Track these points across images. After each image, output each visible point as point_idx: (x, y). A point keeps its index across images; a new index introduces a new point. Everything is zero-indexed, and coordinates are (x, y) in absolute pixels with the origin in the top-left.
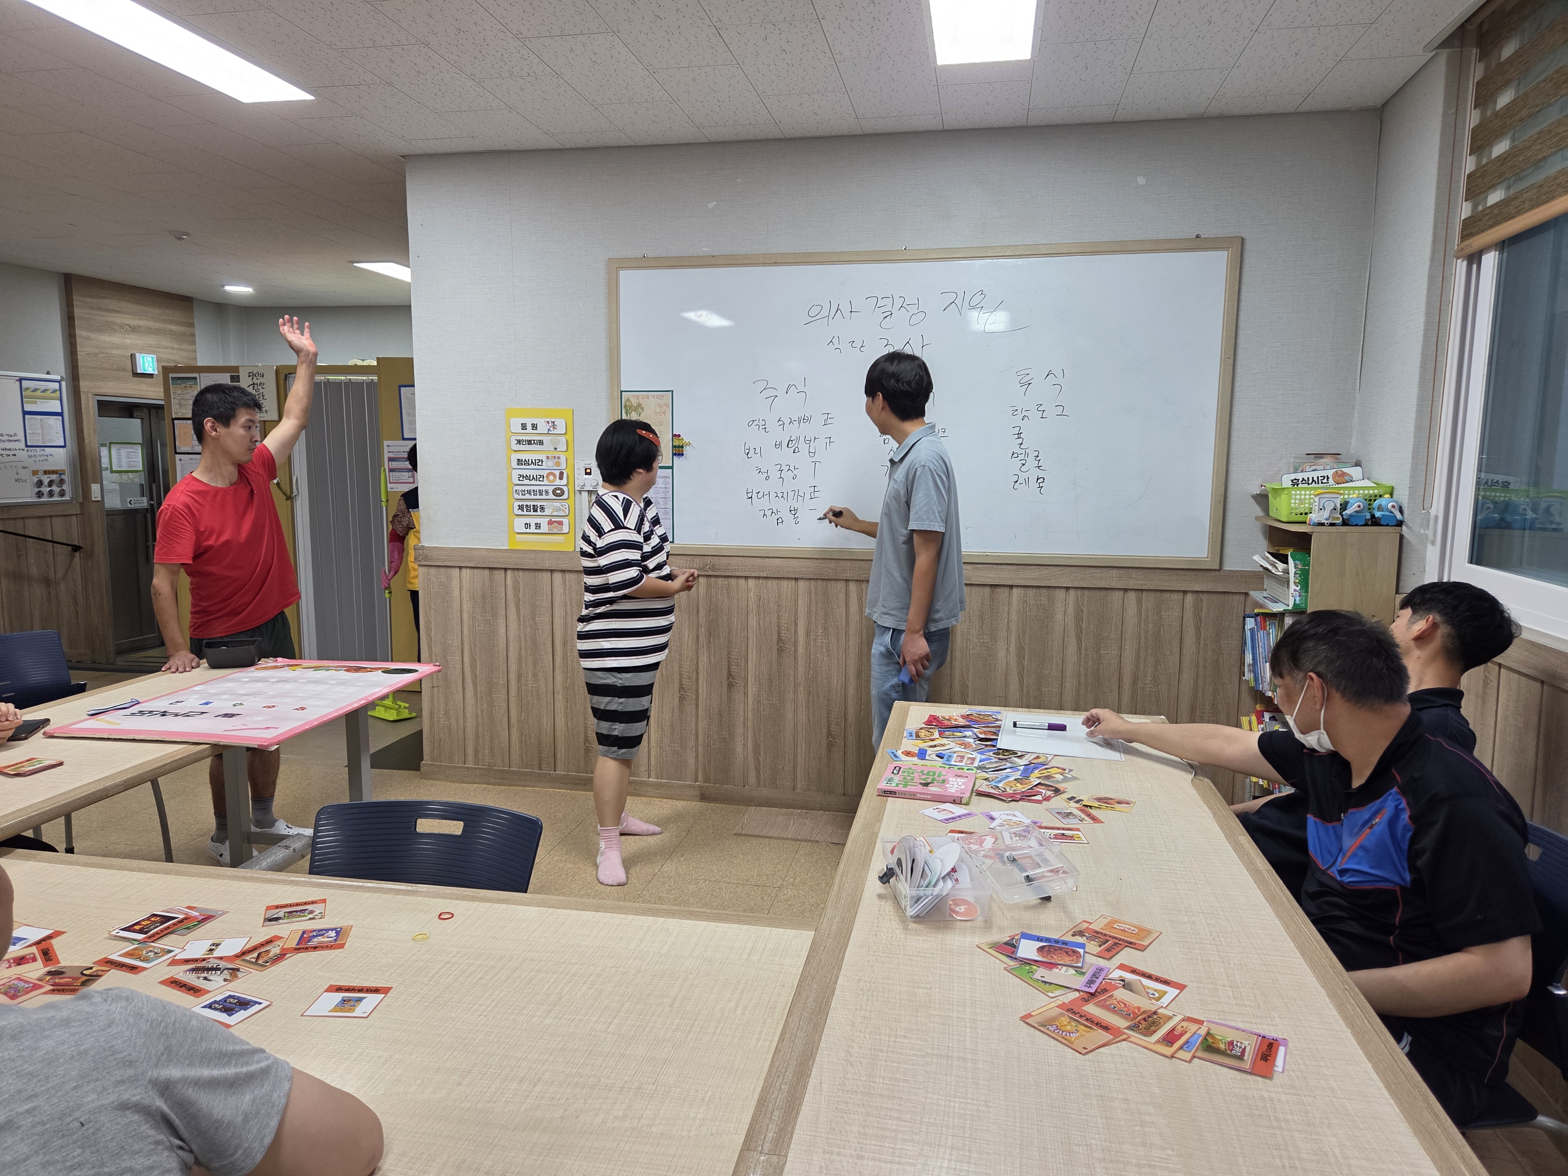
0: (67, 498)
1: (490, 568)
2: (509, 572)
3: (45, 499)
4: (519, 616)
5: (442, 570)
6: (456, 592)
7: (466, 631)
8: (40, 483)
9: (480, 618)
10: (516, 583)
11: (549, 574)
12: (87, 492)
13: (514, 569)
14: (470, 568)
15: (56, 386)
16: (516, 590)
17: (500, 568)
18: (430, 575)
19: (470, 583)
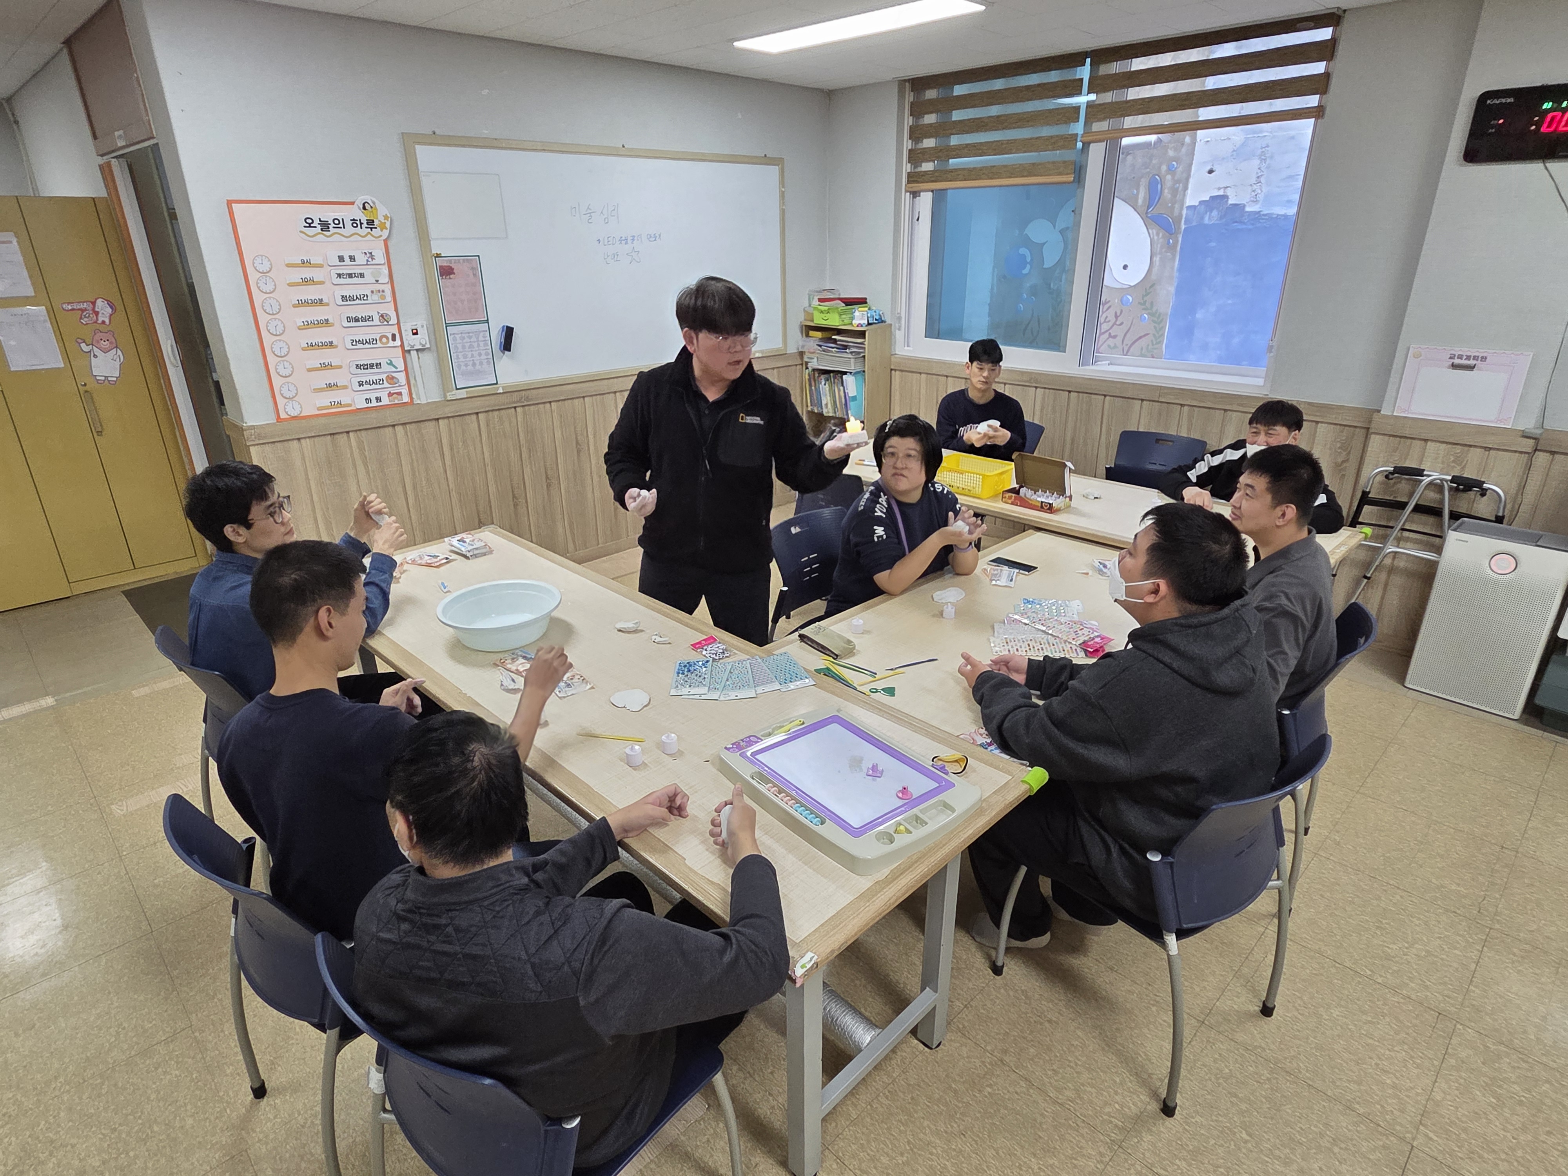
1: (331, 434)
2: (352, 435)
4: (368, 472)
5: (278, 445)
6: (298, 463)
7: (316, 498)
9: (328, 482)
10: (360, 443)
11: (390, 429)
13: (356, 431)
14: (309, 437)
16: (361, 449)
17: (342, 433)
18: (265, 452)
19: (312, 452)
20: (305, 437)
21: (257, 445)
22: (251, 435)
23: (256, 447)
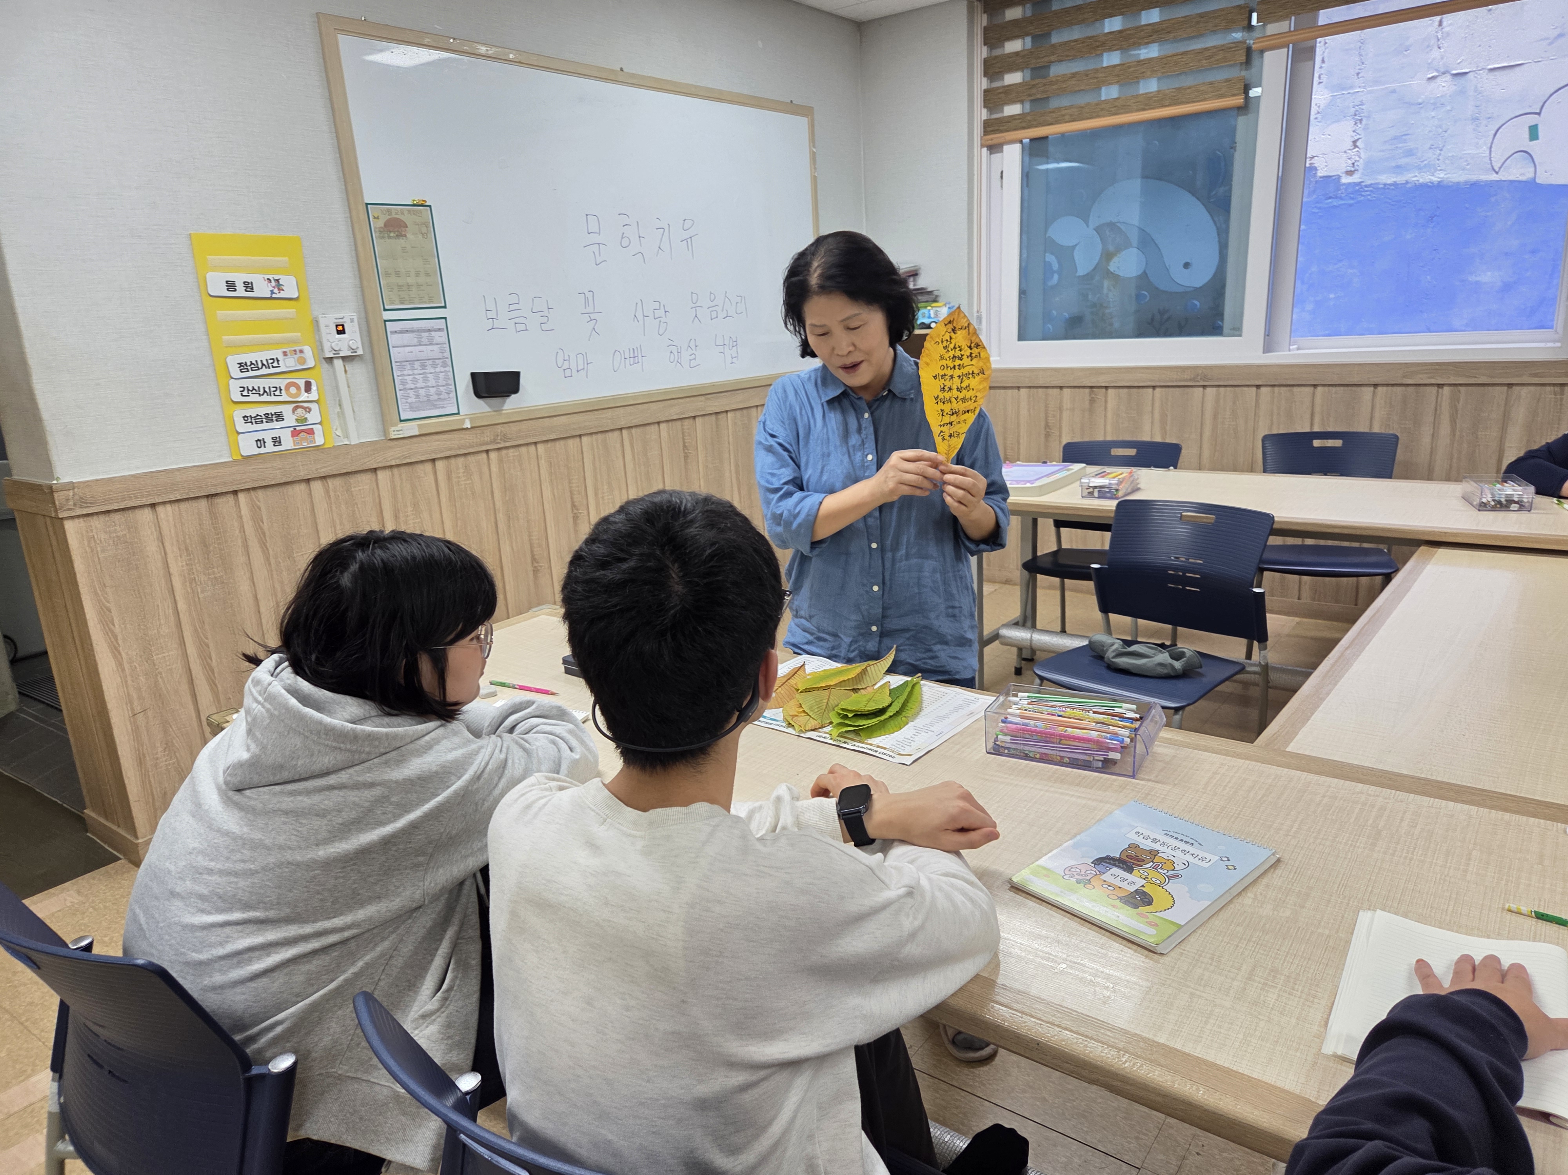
1: (207, 496)
2: (241, 496)
5: (117, 517)
7: (182, 605)
9: (203, 578)
10: (255, 510)
11: (303, 486)
13: (248, 490)
14: (170, 502)
16: (257, 520)
17: (226, 493)
18: (92, 531)
19: (175, 526)
20: (164, 503)
21: (79, 516)
22: (68, 500)
23: (77, 521)
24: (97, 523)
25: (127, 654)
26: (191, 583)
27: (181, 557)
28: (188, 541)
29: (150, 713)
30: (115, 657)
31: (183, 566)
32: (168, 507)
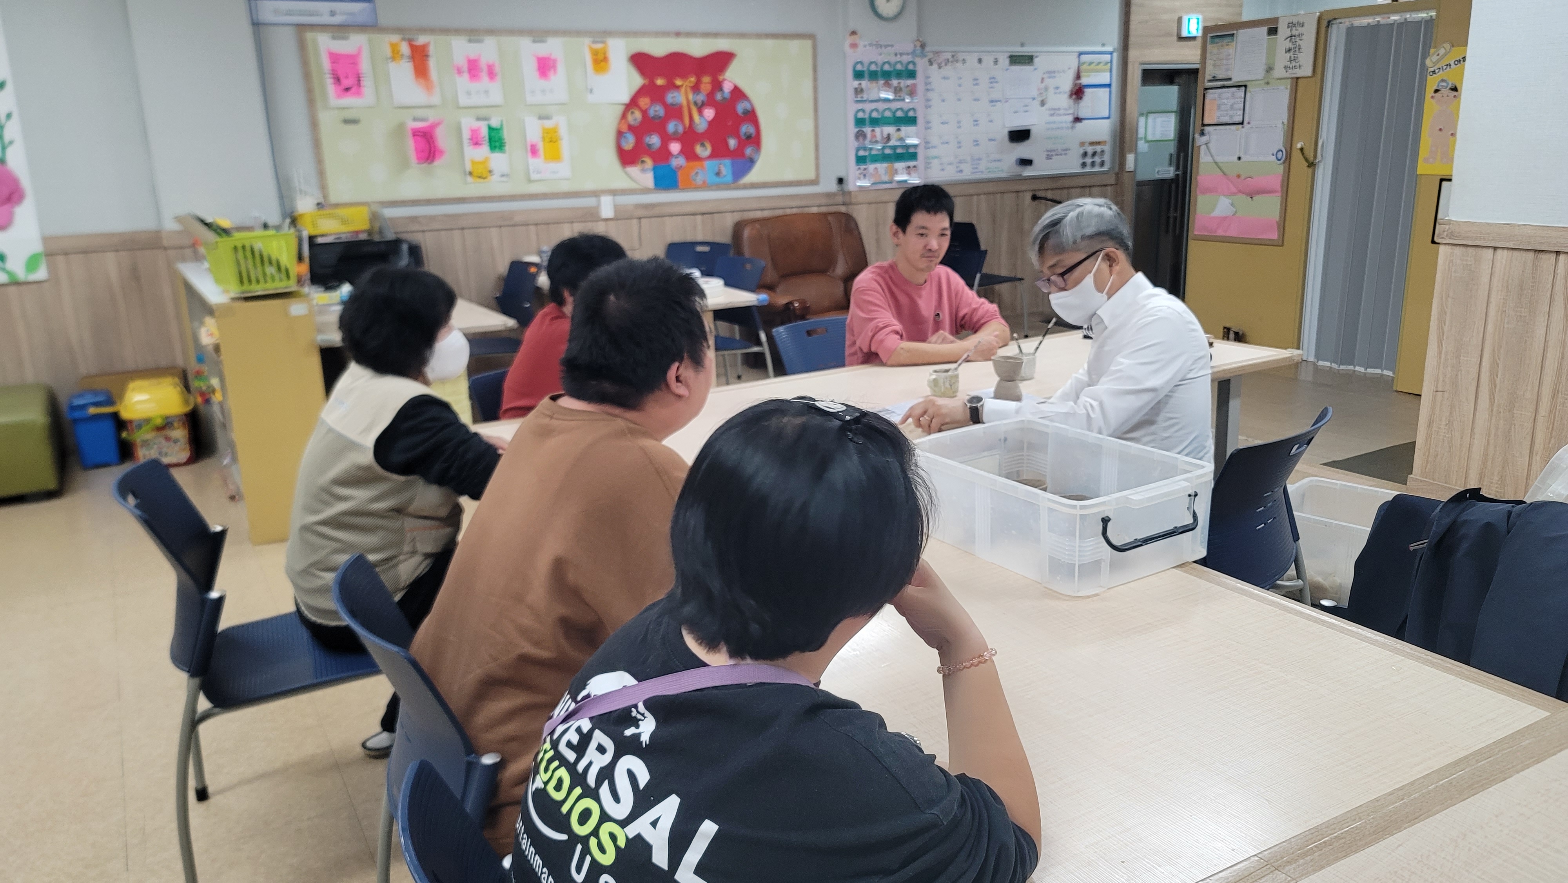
0: (1105, 168)
1: (1536, 251)
2: (1562, 257)
3: (1088, 169)
5: (1471, 250)
6: (1485, 279)
7: (1490, 328)
8: (1085, 154)
9: (1512, 313)
12: (1122, 163)
14: (1509, 249)
15: (1107, 57)
17: (1551, 252)
18: (1453, 256)
19: (1505, 268)
20: (1503, 248)
21: (1449, 244)
22: (1444, 231)
23: (1447, 246)
24: (1458, 251)
25: (1446, 348)
26: (1502, 314)
27: (1502, 291)
28: (1510, 281)
29: (1446, 395)
30: (1439, 347)
31: (1500, 299)
32: (1505, 251)
